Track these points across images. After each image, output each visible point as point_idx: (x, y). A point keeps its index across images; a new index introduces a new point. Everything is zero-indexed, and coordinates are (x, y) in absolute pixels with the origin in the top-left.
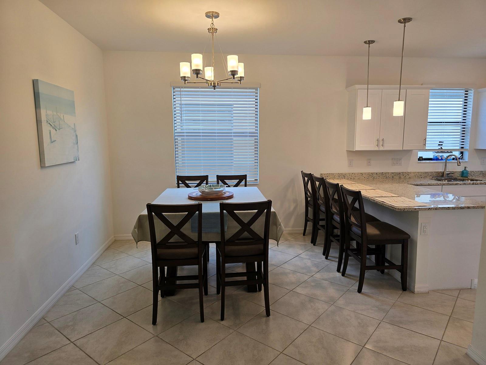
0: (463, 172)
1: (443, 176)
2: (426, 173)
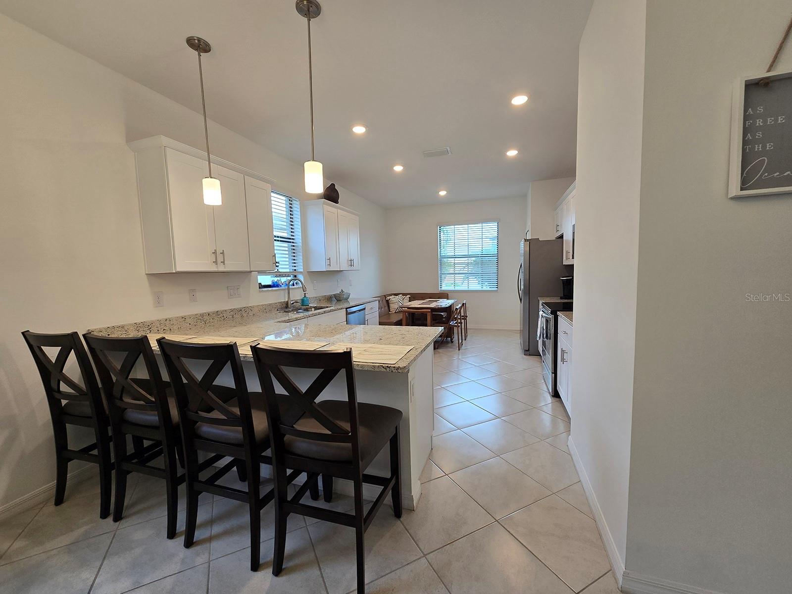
0: (303, 300)
1: (287, 307)
2: (270, 305)
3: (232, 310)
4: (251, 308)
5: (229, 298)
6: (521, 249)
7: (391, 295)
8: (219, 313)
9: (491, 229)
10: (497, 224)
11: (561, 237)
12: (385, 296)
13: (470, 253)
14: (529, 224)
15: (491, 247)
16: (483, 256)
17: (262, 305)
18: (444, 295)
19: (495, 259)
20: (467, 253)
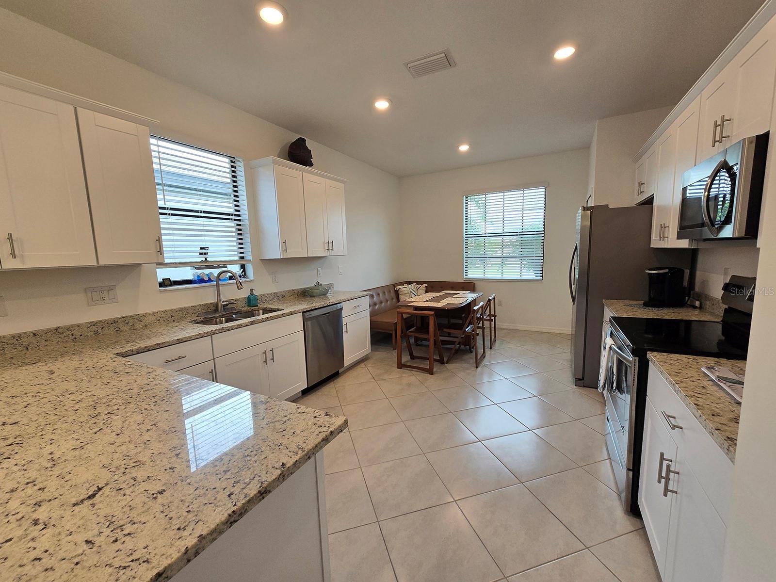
0: (249, 299)
1: (216, 311)
3: (93, 324)
4: (139, 318)
5: (89, 305)
6: (577, 224)
7: (402, 284)
8: (60, 331)
9: (536, 197)
10: (544, 190)
11: (650, 201)
12: (394, 285)
13: (506, 231)
14: (592, 185)
15: (535, 220)
16: (523, 234)
17: (164, 312)
18: (469, 286)
19: (540, 238)
20: (501, 231)
